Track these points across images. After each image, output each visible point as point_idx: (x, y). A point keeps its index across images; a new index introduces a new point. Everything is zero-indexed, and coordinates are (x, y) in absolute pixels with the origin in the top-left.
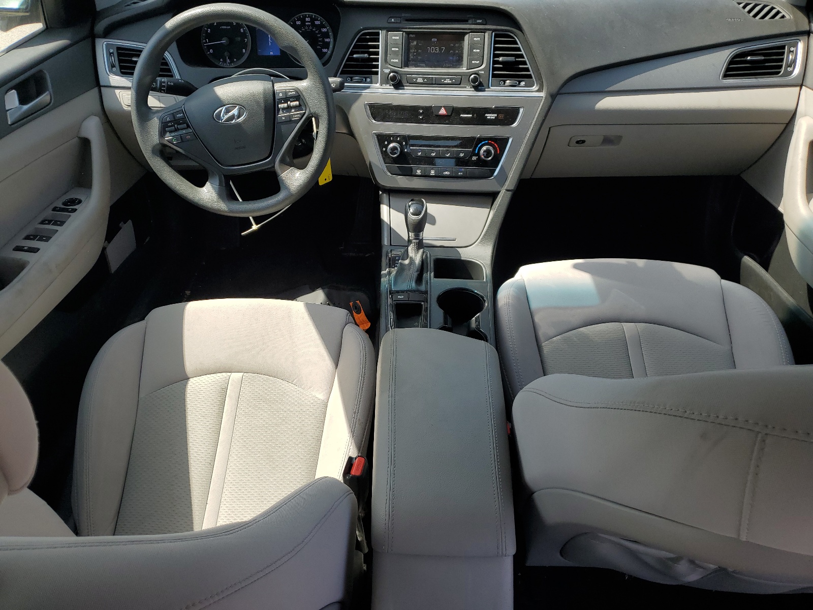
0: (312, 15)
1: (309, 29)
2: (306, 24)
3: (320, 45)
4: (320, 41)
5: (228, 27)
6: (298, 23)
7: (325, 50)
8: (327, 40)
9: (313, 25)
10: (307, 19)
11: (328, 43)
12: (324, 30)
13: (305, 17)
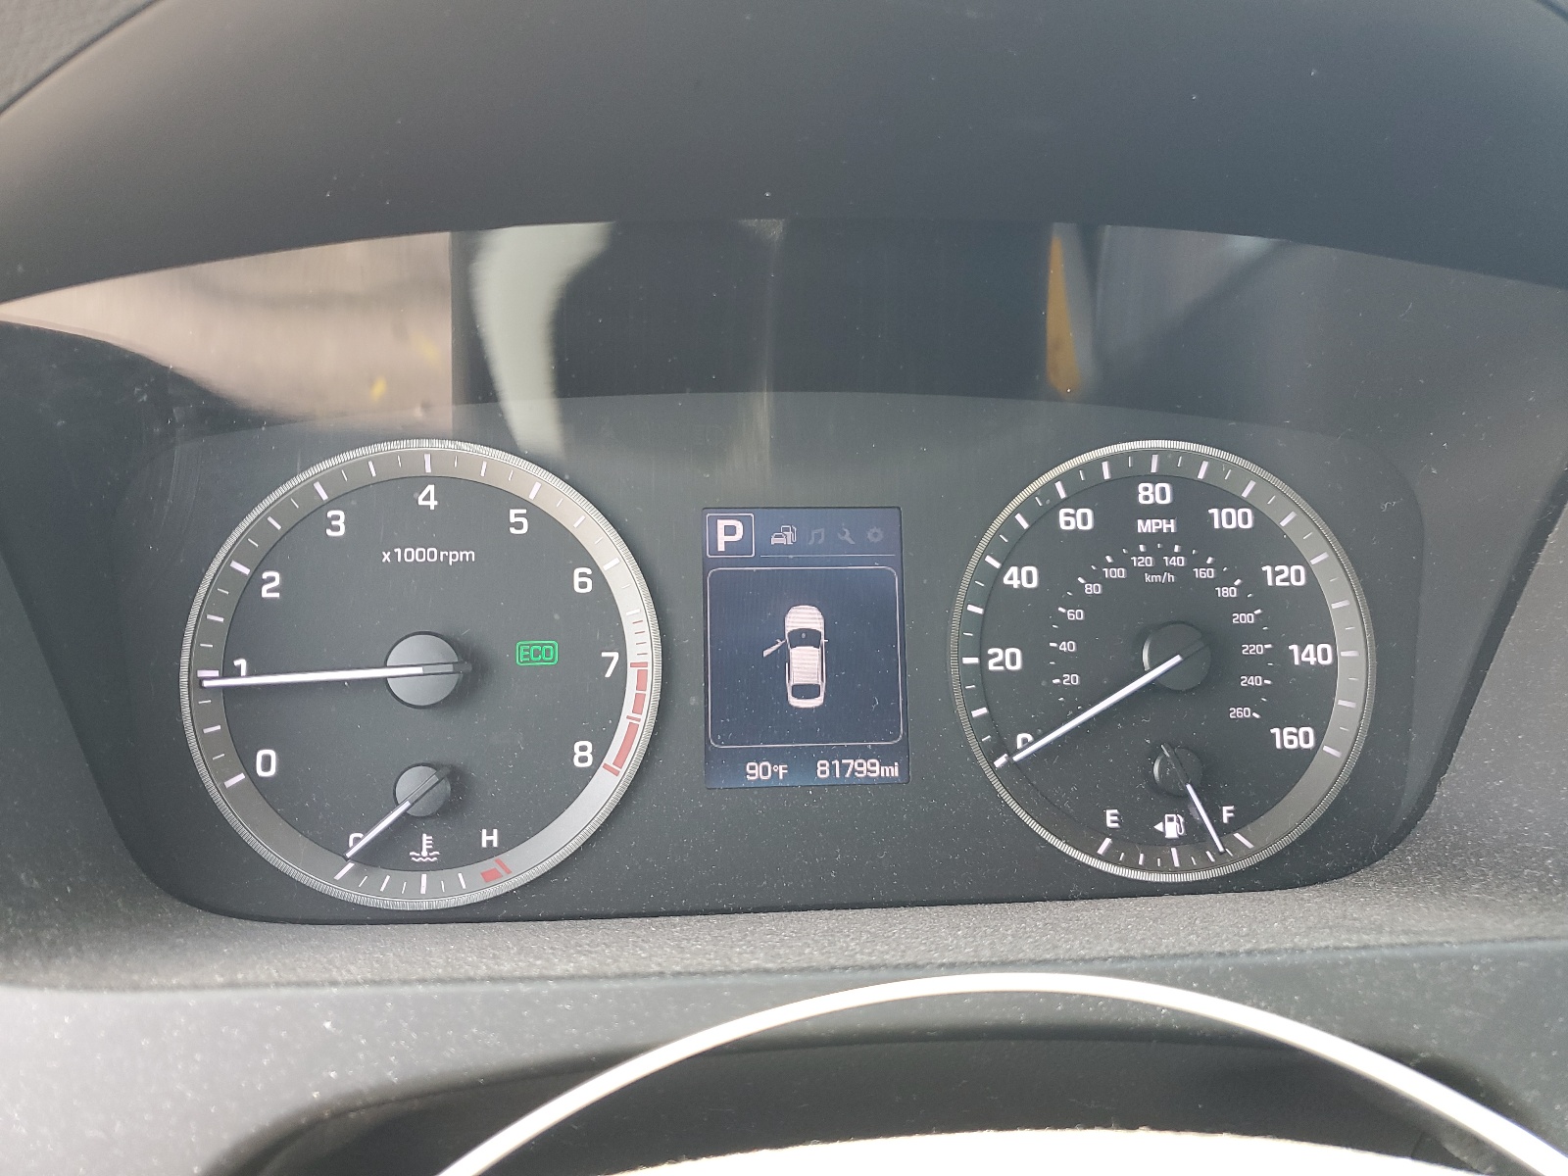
0: (1196, 459)
1: (1160, 568)
2: (1146, 526)
3: (1249, 697)
4: (1254, 666)
5: (456, 556)
6: (1076, 520)
7: (1290, 738)
8: (1310, 655)
9: (1196, 535)
10: (1150, 494)
11: (1324, 679)
12: (1284, 576)
13: (1131, 474)
